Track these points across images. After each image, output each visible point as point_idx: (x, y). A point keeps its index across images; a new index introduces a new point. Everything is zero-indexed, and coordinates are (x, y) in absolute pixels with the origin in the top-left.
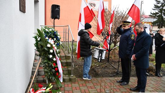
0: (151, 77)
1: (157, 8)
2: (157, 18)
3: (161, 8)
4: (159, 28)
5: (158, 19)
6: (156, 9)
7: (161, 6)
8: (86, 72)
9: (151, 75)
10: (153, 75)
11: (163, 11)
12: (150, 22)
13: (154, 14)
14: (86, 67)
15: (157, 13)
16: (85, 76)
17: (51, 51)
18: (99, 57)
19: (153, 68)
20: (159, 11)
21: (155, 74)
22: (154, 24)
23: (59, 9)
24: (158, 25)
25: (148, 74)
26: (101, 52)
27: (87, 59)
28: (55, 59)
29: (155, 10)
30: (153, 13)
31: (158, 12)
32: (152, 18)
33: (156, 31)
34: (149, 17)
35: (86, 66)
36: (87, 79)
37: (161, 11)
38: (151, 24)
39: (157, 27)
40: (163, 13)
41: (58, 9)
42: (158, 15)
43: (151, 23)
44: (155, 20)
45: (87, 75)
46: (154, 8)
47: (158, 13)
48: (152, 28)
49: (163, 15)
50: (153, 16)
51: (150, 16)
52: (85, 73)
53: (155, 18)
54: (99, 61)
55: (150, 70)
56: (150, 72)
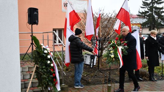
0: (145, 82)
1: (146, 5)
2: (146, 18)
3: (151, 5)
4: (150, 30)
5: (149, 19)
6: (145, 7)
7: (151, 3)
8: (78, 79)
9: (145, 80)
10: (147, 80)
11: (154, 9)
12: (138, 24)
13: (143, 13)
14: (77, 75)
15: (146, 12)
16: (77, 84)
17: (49, 57)
18: (91, 63)
19: (145, 73)
20: (149, 9)
21: (149, 79)
22: (143, 26)
23: (38, 12)
24: (148, 27)
25: (141, 79)
26: (92, 57)
27: (79, 66)
28: (52, 65)
29: (144, 9)
30: (141, 12)
31: (147, 10)
32: (141, 18)
33: (147, 34)
34: (137, 17)
35: (78, 73)
36: (80, 87)
37: (151, 9)
38: (140, 26)
39: (148, 30)
40: (154, 11)
41: (36, 13)
42: (148, 14)
43: (141, 24)
44: (145, 20)
45: (79, 83)
46: (143, 6)
47: (148, 12)
48: (142, 31)
49: (154, 14)
50: (142, 15)
51: (138, 15)
52: (77, 81)
53: (145, 18)
54: (91, 67)
55: (143, 75)
56: (143, 77)
